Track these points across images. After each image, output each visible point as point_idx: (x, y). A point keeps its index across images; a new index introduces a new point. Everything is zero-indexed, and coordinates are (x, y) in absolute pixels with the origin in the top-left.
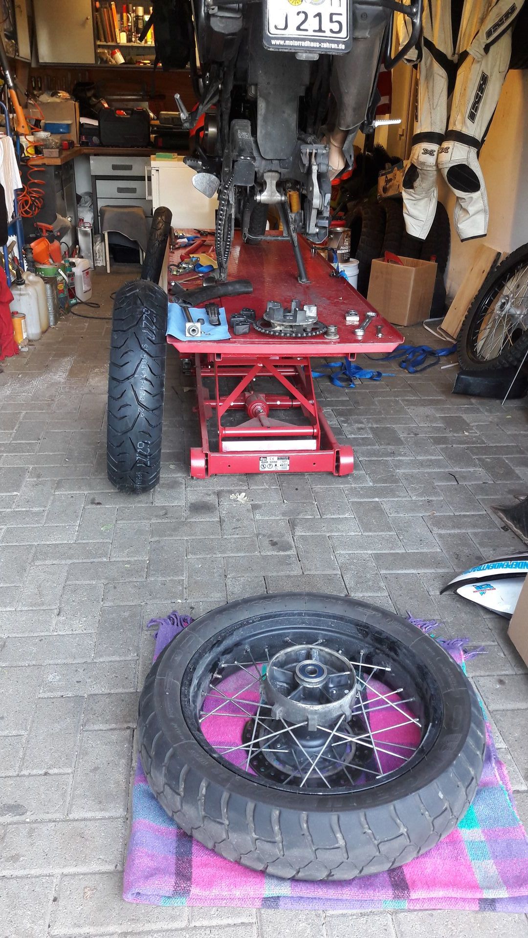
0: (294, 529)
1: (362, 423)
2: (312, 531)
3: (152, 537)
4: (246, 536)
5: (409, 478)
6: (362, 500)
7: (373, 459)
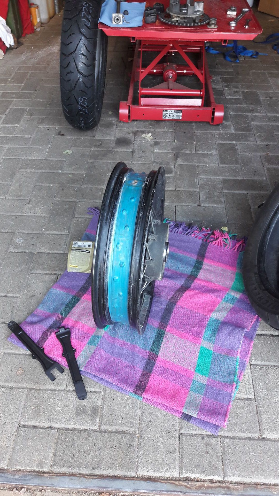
0: (177, 159)
1: (237, 88)
2: (188, 162)
3: (90, 159)
4: (146, 163)
5: (259, 128)
6: (225, 142)
7: (239, 114)
